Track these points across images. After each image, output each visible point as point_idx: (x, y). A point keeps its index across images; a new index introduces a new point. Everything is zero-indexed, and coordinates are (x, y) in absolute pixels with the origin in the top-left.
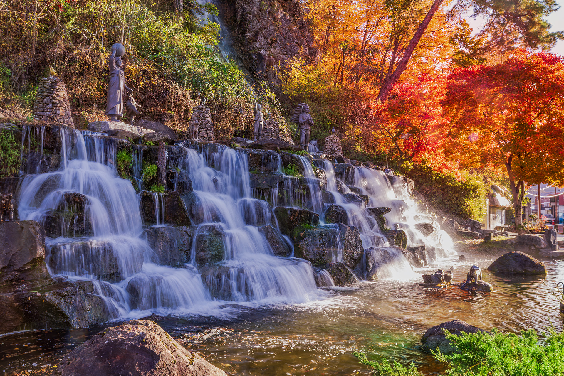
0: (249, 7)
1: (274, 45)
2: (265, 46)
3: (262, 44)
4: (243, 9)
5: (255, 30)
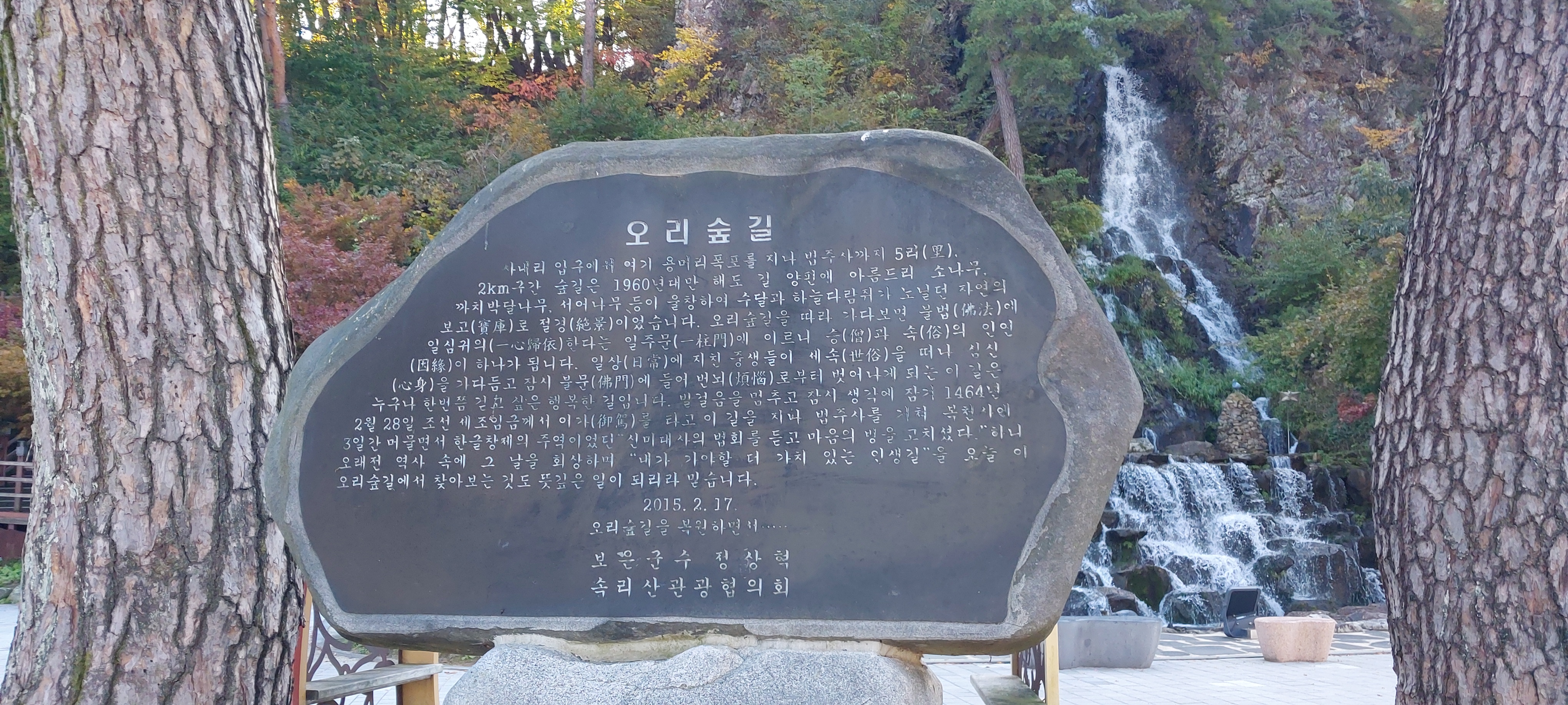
1: (1278, 181)
2: (1258, 188)
3: (1251, 185)
4: (1210, 118)
5: (1236, 157)
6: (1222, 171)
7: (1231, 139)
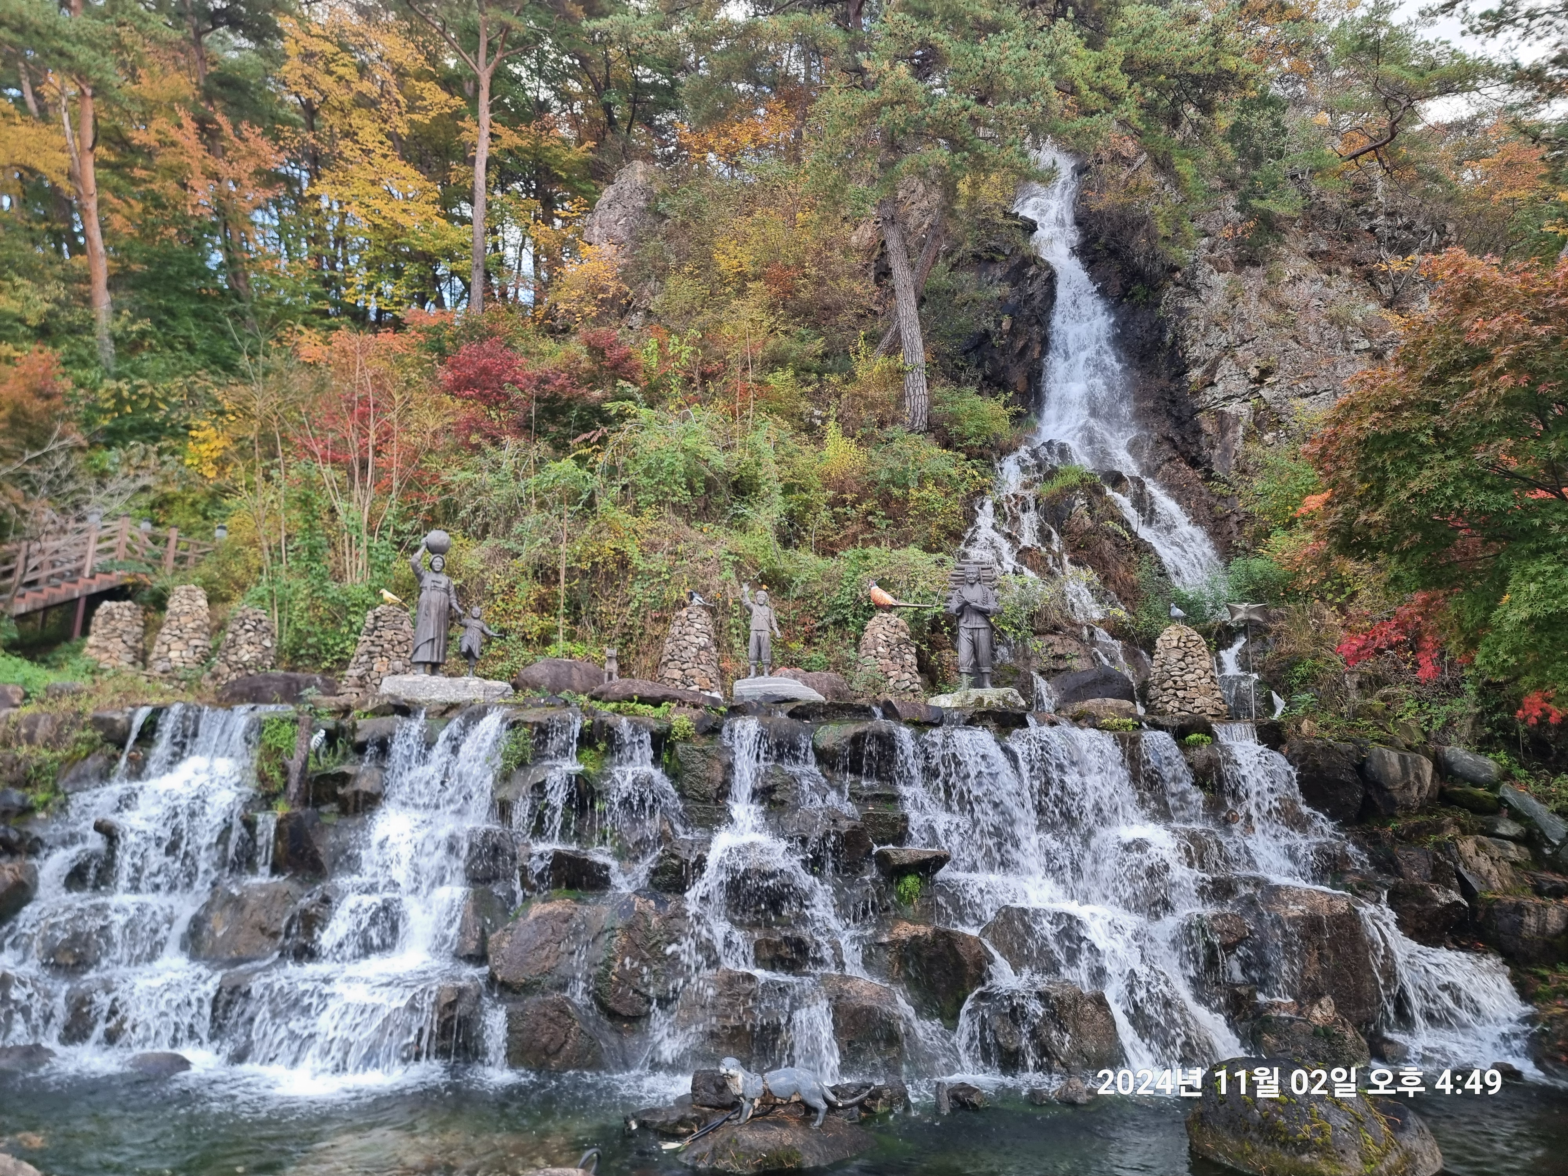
0: (1200, 300)
1: (1269, 380)
2: (1242, 390)
3: (1232, 387)
5: (1212, 355)
6: (1195, 375)
7: (1205, 334)
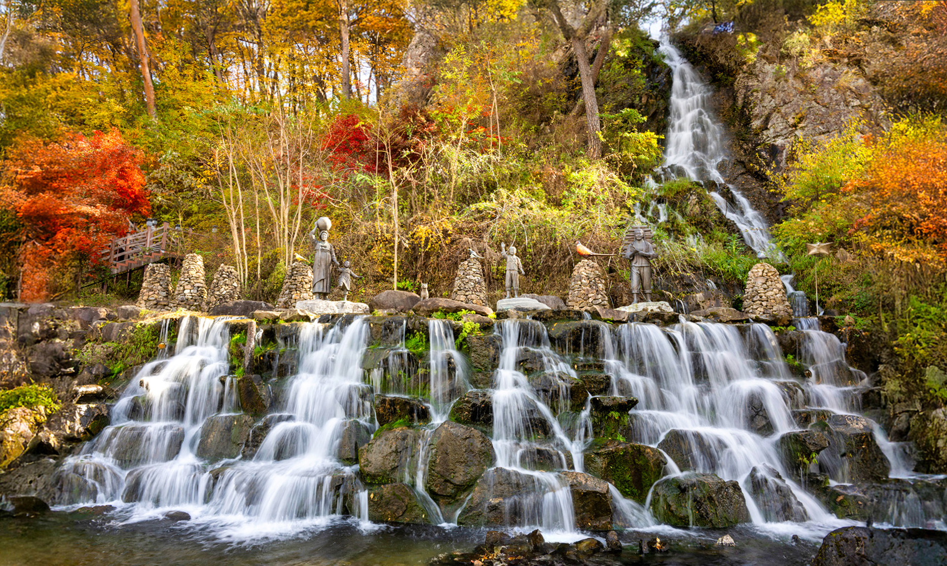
1: (800, 125)
2: (784, 132)
3: (778, 130)
4: (747, 88)
5: (766, 112)
6: (756, 124)
7: (762, 100)
